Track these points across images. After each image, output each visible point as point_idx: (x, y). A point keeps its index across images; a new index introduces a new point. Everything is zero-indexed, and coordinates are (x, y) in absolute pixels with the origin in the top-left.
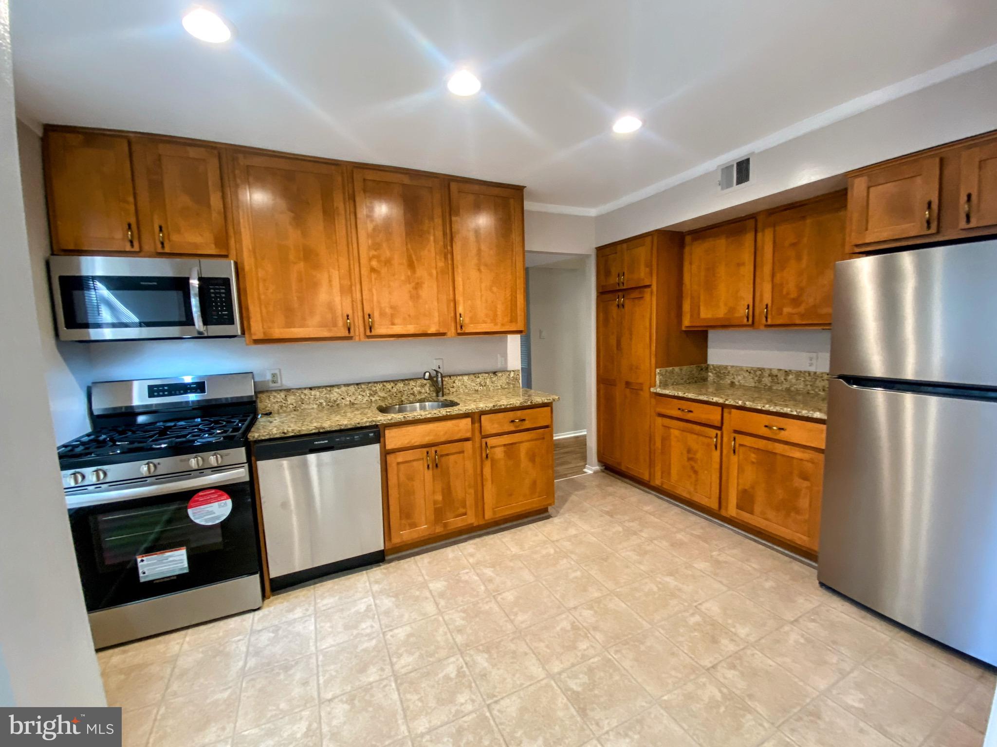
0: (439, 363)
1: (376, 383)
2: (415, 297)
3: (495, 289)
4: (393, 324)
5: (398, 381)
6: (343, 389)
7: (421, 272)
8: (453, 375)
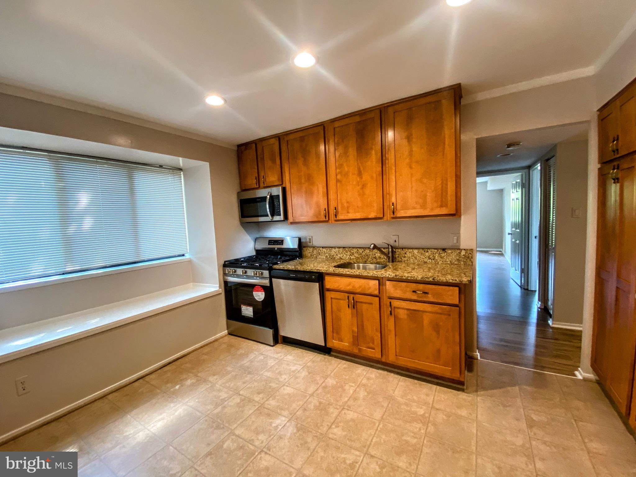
0: (396, 238)
1: (353, 248)
2: (362, 195)
3: (425, 181)
4: (348, 212)
5: (366, 248)
6: (337, 249)
7: (366, 177)
8: (405, 248)
